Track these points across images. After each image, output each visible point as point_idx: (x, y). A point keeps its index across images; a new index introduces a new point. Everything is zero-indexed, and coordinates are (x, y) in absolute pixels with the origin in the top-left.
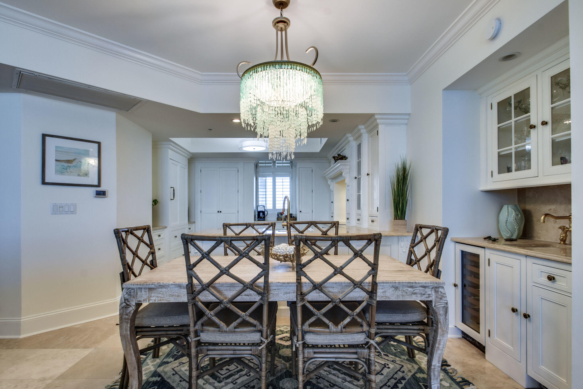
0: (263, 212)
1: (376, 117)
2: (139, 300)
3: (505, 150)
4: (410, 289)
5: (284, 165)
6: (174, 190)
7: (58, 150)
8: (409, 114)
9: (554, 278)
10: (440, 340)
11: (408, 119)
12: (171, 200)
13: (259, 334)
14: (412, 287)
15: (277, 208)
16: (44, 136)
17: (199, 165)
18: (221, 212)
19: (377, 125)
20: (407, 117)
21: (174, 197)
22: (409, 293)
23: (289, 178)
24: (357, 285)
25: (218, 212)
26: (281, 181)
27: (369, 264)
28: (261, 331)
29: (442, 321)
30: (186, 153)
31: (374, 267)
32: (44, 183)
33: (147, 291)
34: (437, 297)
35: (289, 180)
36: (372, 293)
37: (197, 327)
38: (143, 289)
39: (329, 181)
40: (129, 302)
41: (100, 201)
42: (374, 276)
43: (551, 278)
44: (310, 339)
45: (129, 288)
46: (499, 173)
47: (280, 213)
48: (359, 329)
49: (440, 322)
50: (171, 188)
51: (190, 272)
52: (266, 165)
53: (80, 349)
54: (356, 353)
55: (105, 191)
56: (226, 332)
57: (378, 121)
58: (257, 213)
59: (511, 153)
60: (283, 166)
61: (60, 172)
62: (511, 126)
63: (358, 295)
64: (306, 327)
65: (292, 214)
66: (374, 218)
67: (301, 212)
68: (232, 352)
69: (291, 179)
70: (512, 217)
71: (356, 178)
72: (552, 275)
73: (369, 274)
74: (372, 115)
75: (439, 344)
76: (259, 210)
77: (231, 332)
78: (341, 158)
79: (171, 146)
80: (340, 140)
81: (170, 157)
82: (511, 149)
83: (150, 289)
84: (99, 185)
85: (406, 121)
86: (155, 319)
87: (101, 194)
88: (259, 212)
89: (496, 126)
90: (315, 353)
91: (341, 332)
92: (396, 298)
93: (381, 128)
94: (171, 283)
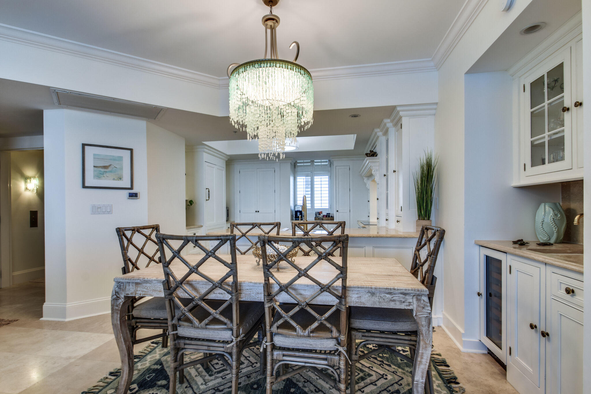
0: (301, 212)
1: (398, 109)
2: (127, 293)
3: (539, 139)
4: (388, 296)
5: (322, 163)
6: (209, 191)
7: (96, 157)
8: (436, 104)
9: (573, 291)
10: (423, 353)
11: (436, 109)
12: (207, 200)
13: (230, 333)
14: (390, 293)
15: (315, 208)
16: (84, 145)
17: (237, 167)
18: (258, 212)
19: (401, 118)
20: (435, 107)
21: (209, 198)
22: (387, 300)
23: (327, 177)
24: (325, 288)
25: (256, 212)
26: (320, 180)
27: (337, 267)
28: (231, 330)
29: (424, 332)
30: (223, 156)
31: (343, 271)
32: (84, 187)
33: (134, 285)
34: (418, 306)
35: (327, 179)
36: (342, 297)
37: (174, 322)
38: (131, 284)
39: (365, 179)
40: (118, 294)
41: (133, 202)
42: (344, 280)
43: (569, 291)
44: (279, 341)
45: (120, 282)
46: (532, 166)
47: (318, 212)
48: (329, 335)
49: (422, 334)
50: (206, 189)
51: (166, 268)
52: (304, 164)
53: (107, 334)
54: (325, 359)
55: (137, 193)
56: (198, 328)
57: (401, 113)
58: (294, 213)
59: (544, 143)
60: (321, 165)
61: (98, 176)
62: (544, 110)
63: (327, 299)
64: (274, 329)
65: (330, 214)
66: (399, 219)
67: (337, 211)
68: (206, 348)
69: (330, 178)
70: (550, 217)
71: (385, 175)
72: (571, 288)
73: (337, 278)
74: (394, 108)
75: (422, 358)
76: (296, 210)
77: (202, 328)
78: (373, 154)
79: (205, 150)
80: (371, 136)
81: (205, 160)
82: (544, 137)
83: (137, 284)
84: (131, 188)
85: (433, 112)
86: (151, 312)
87: (133, 196)
88: (296, 212)
89: (529, 111)
90: (284, 355)
91: (309, 336)
92: (372, 305)
93: (404, 121)
94: (154, 278)
